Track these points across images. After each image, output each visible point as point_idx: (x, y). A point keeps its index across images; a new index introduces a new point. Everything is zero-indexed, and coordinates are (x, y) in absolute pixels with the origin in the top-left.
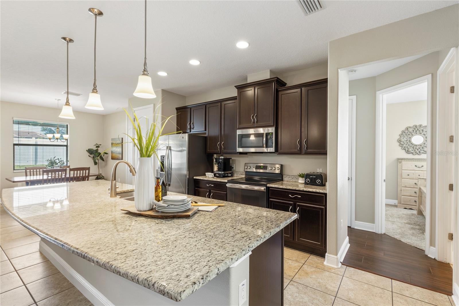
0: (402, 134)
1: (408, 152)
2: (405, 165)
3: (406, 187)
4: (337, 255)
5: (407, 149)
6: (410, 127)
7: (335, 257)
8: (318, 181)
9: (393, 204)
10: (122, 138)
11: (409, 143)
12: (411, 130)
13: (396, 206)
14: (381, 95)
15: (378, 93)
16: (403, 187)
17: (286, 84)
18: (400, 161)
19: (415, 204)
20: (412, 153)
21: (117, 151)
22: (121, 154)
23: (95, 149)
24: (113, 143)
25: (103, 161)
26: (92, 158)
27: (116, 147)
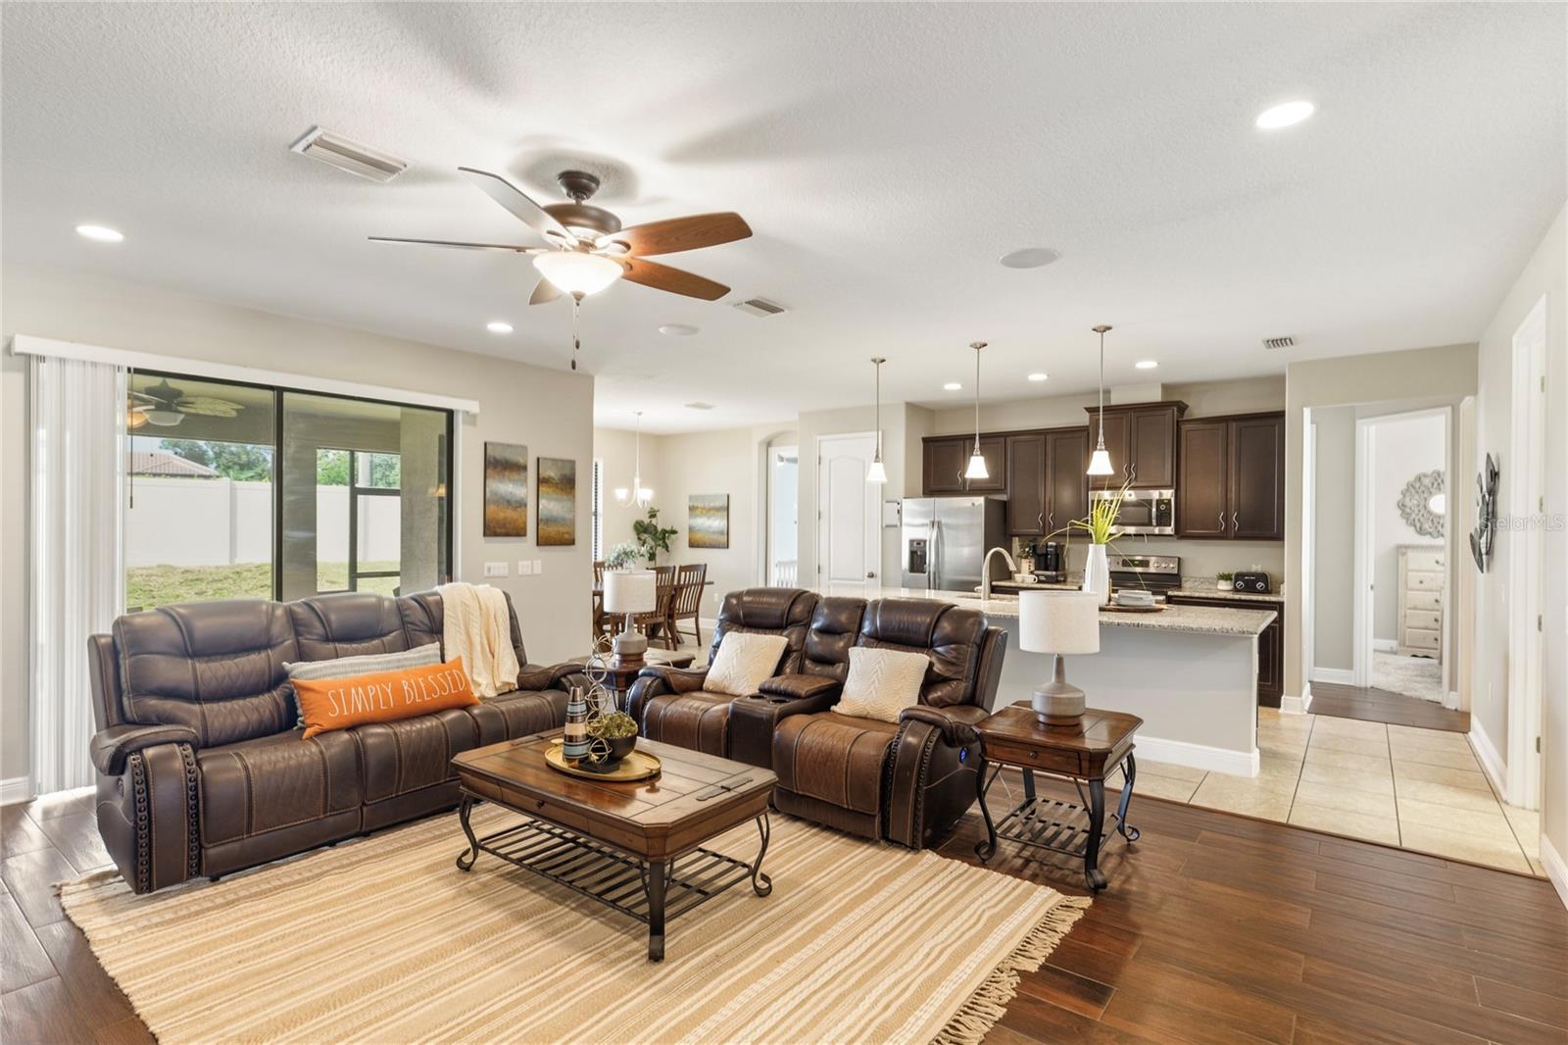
0: (1408, 490)
1: (1421, 531)
2: (1414, 560)
3: (1415, 608)
4: (1300, 695)
5: (1418, 525)
6: (1425, 476)
7: (1299, 699)
8: (1260, 585)
9: (1388, 649)
10: (728, 495)
11: (1422, 511)
12: (1427, 481)
13: (1394, 653)
14: (1365, 428)
15: (1359, 422)
16: (1410, 609)
17: (1187, 406)
18: (1403, 550)
19: (1434, 645)
20: (1430, 534)
21: (710, 527)
22: (722, 533)
23: (646, 520)
24: (693, 507)
25: (668, 551)
26: (641, 542)
27: (709, 518)
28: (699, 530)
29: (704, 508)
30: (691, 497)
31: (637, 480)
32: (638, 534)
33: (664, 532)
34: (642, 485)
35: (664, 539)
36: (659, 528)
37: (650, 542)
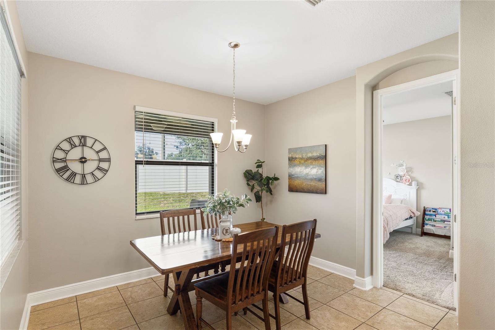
10: (326, 145)
21: (307, 174)
22: (320, 180)
23: (254, 170)
24: (293, 158)
25: (271, 194)
26: (251, 187)
27: (307, 167)
28: (298, 177)
29: (302, 159)
30: (290, 150)
31: (234, 121)
32: (248, 181)
33: (268, 179)
34: (238, 126)
35: (268, 184)
36: (264, 176)
37: (257, 188)
